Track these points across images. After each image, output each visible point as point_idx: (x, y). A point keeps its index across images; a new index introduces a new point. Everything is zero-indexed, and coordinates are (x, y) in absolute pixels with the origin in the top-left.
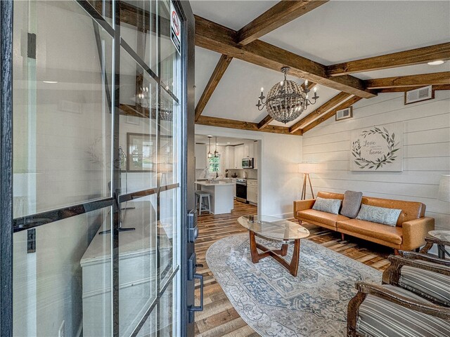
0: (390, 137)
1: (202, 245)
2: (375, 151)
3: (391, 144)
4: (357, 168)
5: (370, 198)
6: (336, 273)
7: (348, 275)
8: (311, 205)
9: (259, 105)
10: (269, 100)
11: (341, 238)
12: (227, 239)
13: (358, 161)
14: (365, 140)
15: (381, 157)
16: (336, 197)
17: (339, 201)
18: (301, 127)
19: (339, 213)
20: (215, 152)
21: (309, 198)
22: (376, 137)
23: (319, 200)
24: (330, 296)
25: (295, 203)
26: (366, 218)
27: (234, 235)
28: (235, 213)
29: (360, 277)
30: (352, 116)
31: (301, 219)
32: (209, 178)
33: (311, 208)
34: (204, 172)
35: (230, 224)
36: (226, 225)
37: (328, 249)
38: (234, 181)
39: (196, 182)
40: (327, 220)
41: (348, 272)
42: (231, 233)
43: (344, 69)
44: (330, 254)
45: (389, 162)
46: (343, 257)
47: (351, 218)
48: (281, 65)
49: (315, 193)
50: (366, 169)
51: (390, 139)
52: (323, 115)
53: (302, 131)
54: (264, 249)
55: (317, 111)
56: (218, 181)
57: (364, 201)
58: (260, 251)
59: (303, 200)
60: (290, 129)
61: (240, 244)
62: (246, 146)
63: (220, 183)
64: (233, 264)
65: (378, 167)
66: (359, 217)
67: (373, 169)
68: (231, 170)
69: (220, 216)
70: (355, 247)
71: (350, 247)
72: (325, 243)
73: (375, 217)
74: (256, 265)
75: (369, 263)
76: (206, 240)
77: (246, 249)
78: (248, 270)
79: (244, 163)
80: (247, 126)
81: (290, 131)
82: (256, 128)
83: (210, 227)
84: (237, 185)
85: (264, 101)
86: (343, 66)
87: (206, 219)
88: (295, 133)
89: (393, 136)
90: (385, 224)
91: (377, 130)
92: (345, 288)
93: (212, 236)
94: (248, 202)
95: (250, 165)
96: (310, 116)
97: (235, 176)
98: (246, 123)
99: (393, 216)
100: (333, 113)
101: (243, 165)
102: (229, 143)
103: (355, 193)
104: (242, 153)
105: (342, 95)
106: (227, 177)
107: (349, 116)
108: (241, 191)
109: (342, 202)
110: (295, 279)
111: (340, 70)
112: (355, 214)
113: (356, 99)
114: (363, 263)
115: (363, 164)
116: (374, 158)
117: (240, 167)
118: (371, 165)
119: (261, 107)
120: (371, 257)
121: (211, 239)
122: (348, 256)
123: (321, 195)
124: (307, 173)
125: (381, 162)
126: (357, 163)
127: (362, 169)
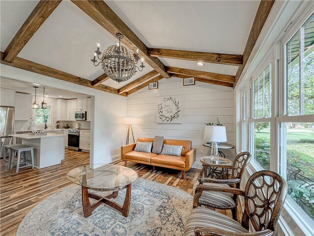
0: (177, 103)
1: (13, 217)
2: (170, 111)
3: (177, 107)
4: (160, 121)
5: (167, 140)
6: (155, 199)
7: (162, 199)
8: (134, 148)
9: (94, 61)
10: (105, 58)
11: (153, 169)
12: (54, 197)
14: (165, 104)
15: (172, 114)
16: (149, 141)
17: (151, 143)
18: (127, 90)
19: (151, 152)
20: (43, 103)
21: (131, 143)
22: (170, 103)
23: (139, 144)
24: (155, 225)
25: (122, 148)
26: (166, 153)
27: (63, 189)
28: (66, 163)
29: (169, 197)
30: (158, 88)
31: (126, 160)
32: (34, 129)
33: (133, 150)
34: (27, 124)
35: (59, 176)
36: (53, 178)
37: (147, 180)
38: (66, 132)
39: (15, 135)
40: (145, 158)
41: (162, 196)
42: (59, 187)
43: (159, 52)
44: (148, 184)
45: (176, 118)
46: (156, 184)
47: (158, 154)
48: (117, 31)
49: (136, 139)
50: (165, 122)
52: (141, 84)
53: (127, 94)
54: (97, 198)
55: (138, 80)
56: (45, 133)
57: (165, 142)
58: (92, 201)
59: (127, 145)
60: (119, 91)
61: (69, 199)
62: (79, 101)
63: (49, 135)
64: (60, 229)
65: (171, 120)
66: (162, 153)
67: (169, 122)
68: (62, 121)
69: (47, 169)
70: (161, 174)
71: (158, 175)
72: (144, 176)
73: (171, 152)
74: (89, 219)
75: (171, 183)
76: (21, 207)
77: (77, 203)
78: (80, 229)
79: (77, 116)
80: (80, 81)
81: (118, 92)
82: (90, 85)
83: (30, 186)
84: (69, 135)
85: (101, 56)
86: (158, 51)
87: (27, 176)
88: (122, 94)
89: (178, 103)
90: (176, 156)
91: (171, 98)
92: (163, 212)
93: (33, 198)
94: (80, 150)
95: (83, 118)
96: (133, 83)
97: (68, 127)
98: (80, 78)
99: (179, 150)
100: (147, 84)
101: (76, 117)
102: (61, 96)
103: (160, 137)
104: (75, 107)
105: (154, 72)
106: (58, 128)
107: (156, 87)
108: (74, 141)
109: (153, 144)
110: (128, 219)
111: (156, 53)
112: (160, 151)
113: (161, 77)
114: (168, 184)
115: (164, 119)
116: (169, 115)
117: (73, 119)
118: (168, 119)
119: (96, 63)
120: (170, 178)
121: (30, 203)
122: (159, 182)
123: (139, 140)
124: (130, 124)
125: (173, 118)
126: (161, 118)
127: (164, 122)
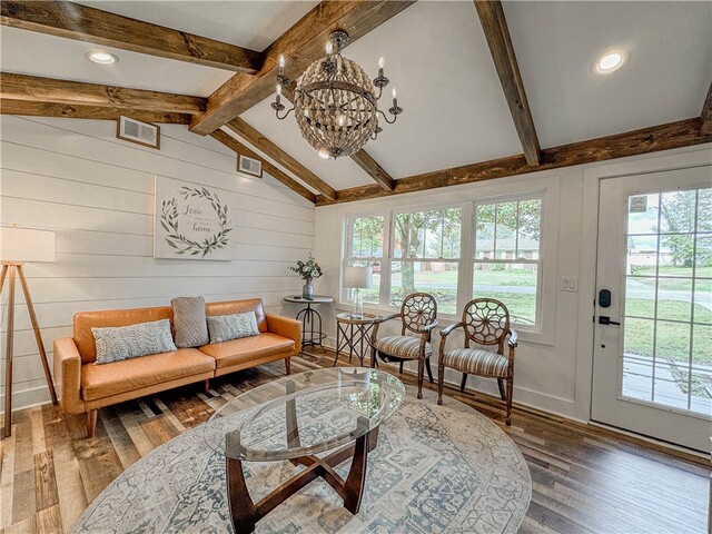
0: (222, 210)
2: (202, 226)
3: (223, 220)
4: (171, 253)
13: (171, 239)
14: (186, 203)
15: (210, 237)
17: (165, 322)
19: (177, 346)
45: (219, 246)
47: (202, 347)
50: (187, 255)
51: (222, 212)
65: (206, 252)
67: (198, 256)
73: (242, 330)
89: (226, 209)
91: (206, 193)
109: (172, 323)
115: (182, 246)
116: (200, 238)
118: (195, 248)
124: (15, 258)
125: (210, 246)
126: (170, 243)
127: (180, 256)
